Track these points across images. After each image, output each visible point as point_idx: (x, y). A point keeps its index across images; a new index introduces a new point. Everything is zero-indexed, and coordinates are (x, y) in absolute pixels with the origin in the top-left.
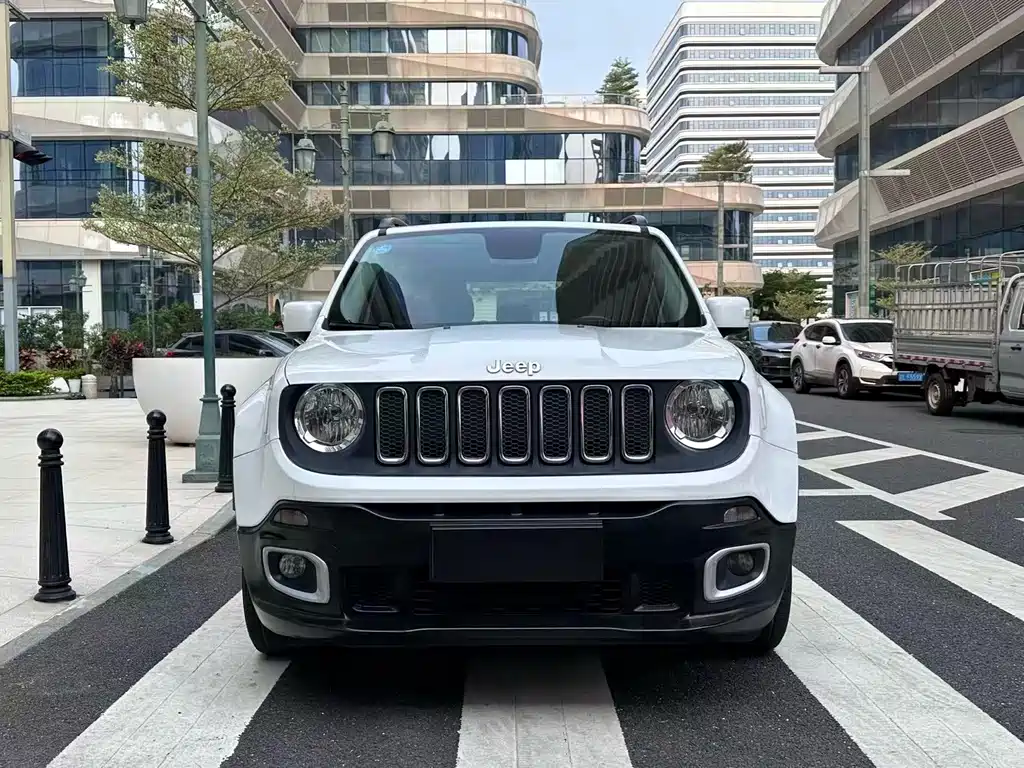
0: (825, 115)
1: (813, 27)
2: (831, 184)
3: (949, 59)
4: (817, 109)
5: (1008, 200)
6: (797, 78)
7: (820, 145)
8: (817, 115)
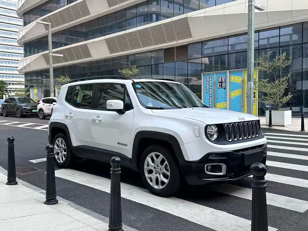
0: (21, 33)
1: (15, 5)
2: (23, 54)
3: (67, 24)
4: (17, 31)
5: (85, 65)
6: (9, 20)
7: (19, 42)
8: (18, 32)
